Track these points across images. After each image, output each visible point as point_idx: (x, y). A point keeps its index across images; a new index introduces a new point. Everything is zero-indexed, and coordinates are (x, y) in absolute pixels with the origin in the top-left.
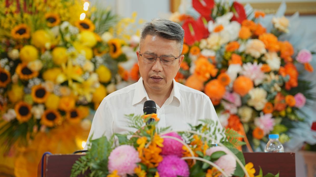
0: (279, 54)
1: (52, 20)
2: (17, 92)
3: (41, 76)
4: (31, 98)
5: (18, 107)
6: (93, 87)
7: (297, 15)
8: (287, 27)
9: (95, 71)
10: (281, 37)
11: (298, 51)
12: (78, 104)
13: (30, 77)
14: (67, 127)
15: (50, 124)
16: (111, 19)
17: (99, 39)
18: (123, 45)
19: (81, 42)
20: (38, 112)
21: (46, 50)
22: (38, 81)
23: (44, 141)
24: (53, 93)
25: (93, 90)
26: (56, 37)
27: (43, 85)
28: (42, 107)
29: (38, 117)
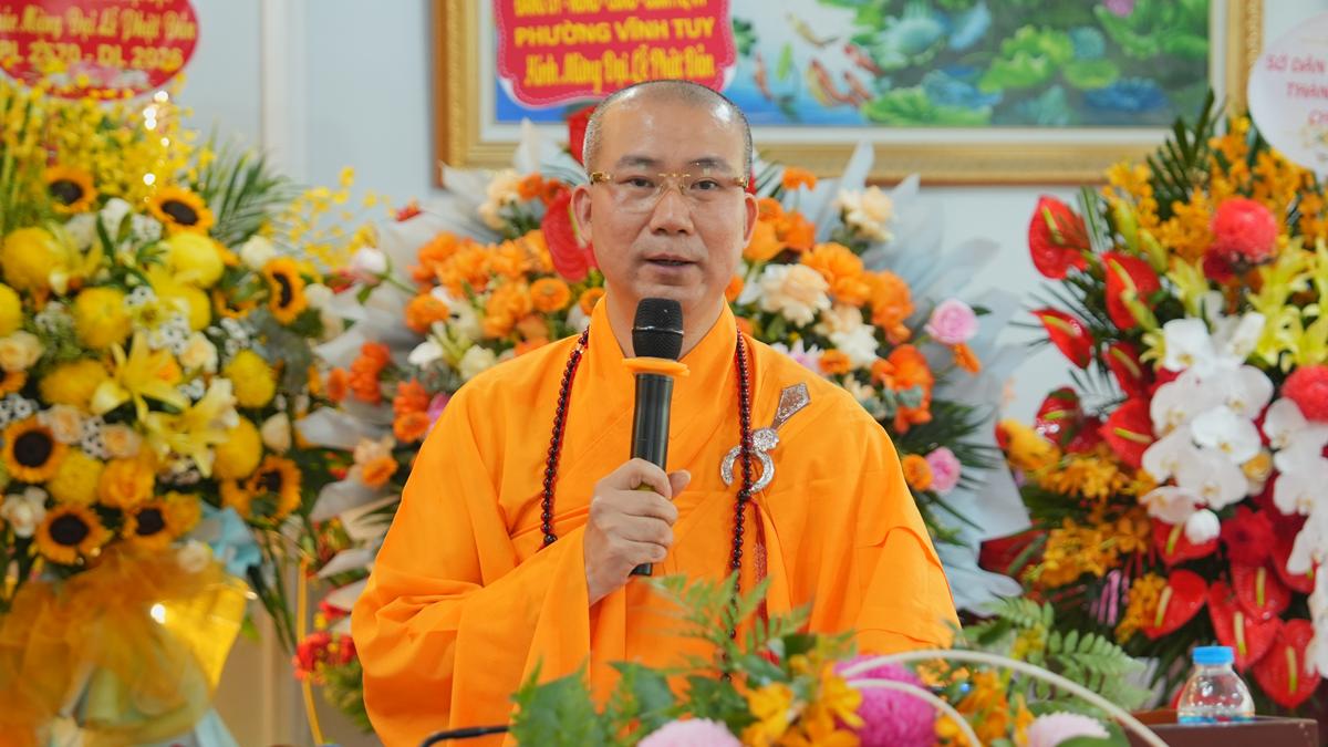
0: (867, 314)
1: (69, 192)
3: (32, 388)
6: (217, 424)
7: (911, 182)
8: (886, 223)
9: (220, 371)
10: (868, 255)
11: (932, 305)
12: (164, 486)
14: (126, 566)
15: (66, 555)
16: (263, 190)
17: (230, 257)
18: (309, 281)
19: (174, 271)
20: (26, 515)
21: (52, 296)
22: (23, 408)
23: (45, 615)
24: (77, 446)
25: (218, 438)
26: (86, 252)
27: (43, 419)
28: (36, 498)
29: (25, 532)
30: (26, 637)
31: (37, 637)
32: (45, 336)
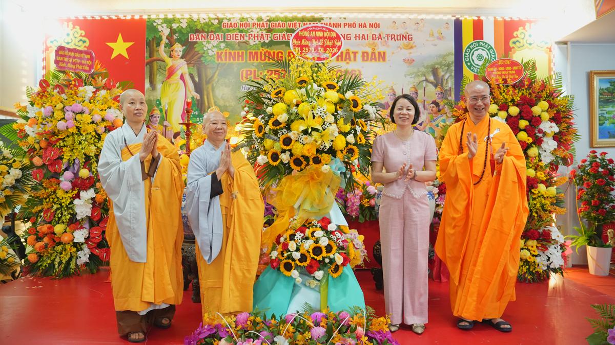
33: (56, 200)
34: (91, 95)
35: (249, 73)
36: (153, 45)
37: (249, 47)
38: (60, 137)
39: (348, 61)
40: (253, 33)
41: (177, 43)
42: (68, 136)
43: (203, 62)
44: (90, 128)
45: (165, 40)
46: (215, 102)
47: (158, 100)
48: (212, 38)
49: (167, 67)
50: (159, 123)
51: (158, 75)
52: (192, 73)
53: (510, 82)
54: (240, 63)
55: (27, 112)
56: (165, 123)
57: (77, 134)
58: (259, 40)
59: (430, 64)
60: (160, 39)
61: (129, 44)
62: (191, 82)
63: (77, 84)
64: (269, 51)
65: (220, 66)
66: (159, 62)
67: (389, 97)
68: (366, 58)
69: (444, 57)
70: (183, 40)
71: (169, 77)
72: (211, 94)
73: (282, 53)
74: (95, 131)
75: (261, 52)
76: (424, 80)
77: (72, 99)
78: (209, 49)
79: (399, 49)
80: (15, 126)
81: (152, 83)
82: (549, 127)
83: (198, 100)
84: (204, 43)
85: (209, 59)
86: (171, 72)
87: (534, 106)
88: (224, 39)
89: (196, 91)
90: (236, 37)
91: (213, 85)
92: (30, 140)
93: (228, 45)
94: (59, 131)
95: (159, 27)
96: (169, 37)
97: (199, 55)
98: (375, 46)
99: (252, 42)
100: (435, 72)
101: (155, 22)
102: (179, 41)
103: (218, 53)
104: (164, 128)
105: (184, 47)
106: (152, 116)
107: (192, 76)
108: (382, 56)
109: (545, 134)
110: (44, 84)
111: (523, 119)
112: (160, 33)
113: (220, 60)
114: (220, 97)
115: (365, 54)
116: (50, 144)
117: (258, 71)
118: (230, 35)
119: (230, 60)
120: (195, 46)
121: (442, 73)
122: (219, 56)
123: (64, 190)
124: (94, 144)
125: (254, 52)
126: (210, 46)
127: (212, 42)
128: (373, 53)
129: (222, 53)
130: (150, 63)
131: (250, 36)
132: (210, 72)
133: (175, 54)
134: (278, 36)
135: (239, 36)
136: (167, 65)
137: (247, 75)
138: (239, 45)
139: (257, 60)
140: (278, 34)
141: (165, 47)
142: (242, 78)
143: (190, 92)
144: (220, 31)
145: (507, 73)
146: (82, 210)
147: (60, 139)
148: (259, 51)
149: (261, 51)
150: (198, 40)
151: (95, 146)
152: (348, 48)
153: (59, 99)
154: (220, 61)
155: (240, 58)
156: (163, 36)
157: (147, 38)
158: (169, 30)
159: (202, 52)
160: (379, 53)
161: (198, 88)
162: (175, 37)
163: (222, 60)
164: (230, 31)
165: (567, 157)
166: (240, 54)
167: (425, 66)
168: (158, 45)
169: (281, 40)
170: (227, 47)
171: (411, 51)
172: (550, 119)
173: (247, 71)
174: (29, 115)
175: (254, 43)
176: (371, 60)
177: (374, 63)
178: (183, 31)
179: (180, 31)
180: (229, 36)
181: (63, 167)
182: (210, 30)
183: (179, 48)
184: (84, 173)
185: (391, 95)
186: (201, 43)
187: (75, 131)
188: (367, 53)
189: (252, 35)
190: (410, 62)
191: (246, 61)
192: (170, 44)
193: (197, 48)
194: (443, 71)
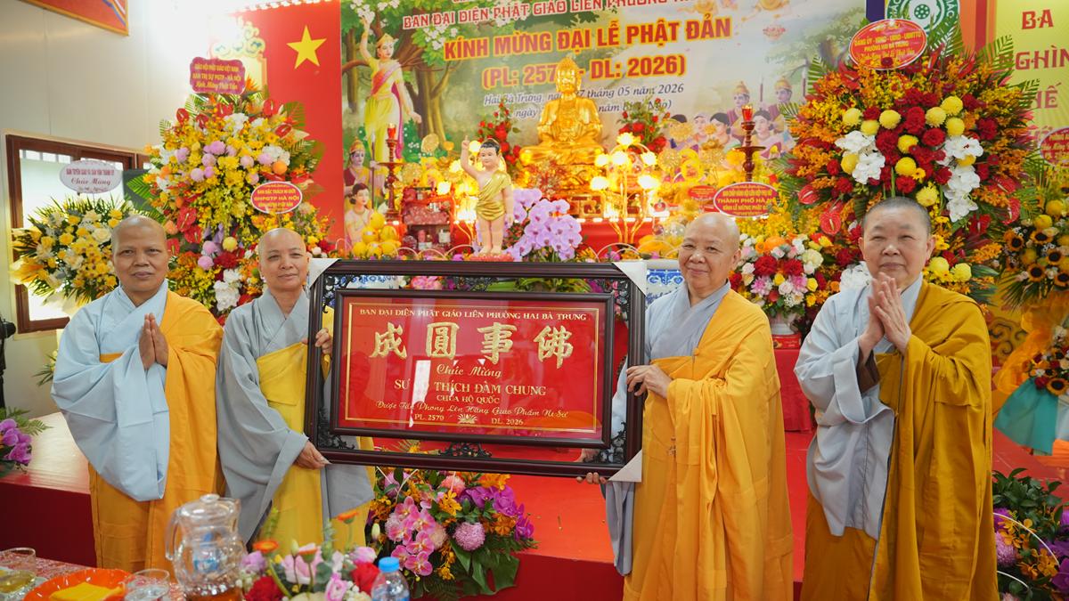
2: (1030, 256)
3: (1055, 241)
4: (1045, 261)
5: (1030, 269)
13: (1045, 242)
15: (1063, 284)
20: (1052, 273)
21: (1061, 217)
22: (1053, 246)
27: (1058, 249)
28: (1055, 270)
29: (1051, 278)
30: (1050, 304)
31: (1054, 305)
32: (1059, 227)
33: (193, 283)
34: (241, 127)
35: (496, 74)
36: (351, 41)
37: (495, 32)
38: (197, 192)
39: (661, 40)
40: (500, 6)
41: (386, 34)
42: (209, 190)
43: (425, 61)
44: (237, 178)
45: (368, 32)
46: (445, 126)
47: (361, 128)
48: (438, 21)
49: (373, 75)
50: (363, 164)
51: (360, 88)
52: (409, 80)
53: (897, 64)
54: (481, 60)
55: (160, 157)
56: (373, 164)
57: (218, 186)
58: (511, 17)
59: (815, 34)
60: (362, 31)
61: (319, 42)
62: (408, 95)
63: (222, 112)
64: (527, 34)
65: (451, 65)
66: (361, 67)
67: (736, 101)
68: (693, 33)
69: (844, 17)
70: (394, 27)
71: (376, 89)
72: (438, 113)
73: (548, 36)
74: (245, 181)
75: (515, 38)
76: (804, 66)
77: (214, 135)
78: (433, 40)
79: (756, 10)
80: (146, 178)
81: (351, 101)
82: (962, 148)
83: (419, 125)
84: (426, 31)
85: (433, 58)
86: (379, 82)
87: (931, 108)
88: (457, 20)
89: (417, 110)
90: (474, 15)
91: (440, 98)
92: (163, 197)
93: (462, 30)
94: (195, 183)
95: (359, 11)
96: (374, 26)
97: (418, 51)
98: (712, 9)
99: (499, 22)
100: (825, 47)
101: (352, 3)
102: (388, 30)
103: (447, 45)
104: (371, 172)
105: (397, 40)
106: (353, 153)
107: (408, 86)
108: (724, 27)
109: (954, 161)
110: (183, 115)
111: (908, 134)
112: (361, 21)
113: (450, 55)
114: (451, 118)
115: (693, 26)
116: (186, 203)
117: (510, 70)
118: (465, 13)
119: (465, 55)
120: (412, 37)
121: (841, 50)
122: (449, 50)
123: (202, 269)
124: (244, 199)
125: (503, 37)
126: (434, 35)
127: (438, 27)
128: (707, 23)
129: (453, 44)
130: (348, 70)
131: (497, 11)
132: (436, 78)
133: (384, 52)
134: (542, 6)
135: (479, 13)
136: (372, 71)
137: (493, 78)
138: (479, 29)
139: (509, 52)
140: (542, 3)
141: (369, 42)
142: (486, 84)
143: (408, 112)
144: (450, 7)
145: (891, 46)
146: (225, 297)
147: (199, 195)
148: (511, 36)
149: (515, 35)
150: (416, 26)
151: (246, 203)
152: (661, 18)
153: (196, 135)
154: (451, 59)
155: (482, 50)
156: (365, 25)
157: (343, 31)
158: (373, 14)
159: (424, 45)
160: (719, 22)
161: (420, 105)
162: (383, 25)
163: (453, 56)
164: (465, 6)
165: (1003, 205)
166: (482, 44)
167: (807, 38)
168: (359, 39)
169: (547, 13)
170: (461, 34)
171: (780, 12)
172: (965, 130)
173: (493, 71)
174: (162, 162)
175: (504, 23)
176: (703, 36)
177: (708, 41)
178: (394, 12)
179: (389, 13)
180: (463, 14)
181: (203, 237)
182: (434, 6)
183: (388, 42)
184: (230, 243)
185: (740, 98)
186: (422, 30)
187: (216, 182)
188: (696, 24)
189: (499, 9)
190: (776, 32)
191: (491, 54)
192: (376, 37)
193: (416, 40)
194: (842, 46)
